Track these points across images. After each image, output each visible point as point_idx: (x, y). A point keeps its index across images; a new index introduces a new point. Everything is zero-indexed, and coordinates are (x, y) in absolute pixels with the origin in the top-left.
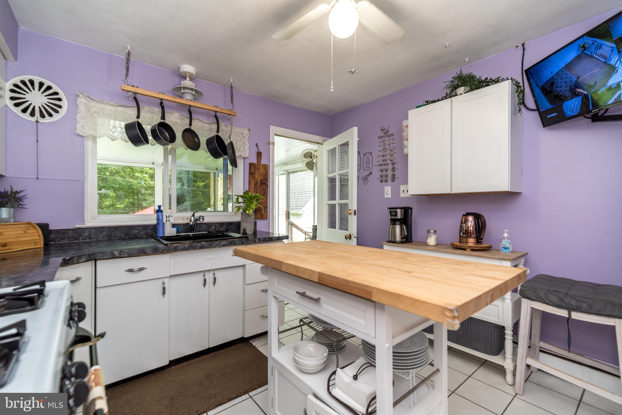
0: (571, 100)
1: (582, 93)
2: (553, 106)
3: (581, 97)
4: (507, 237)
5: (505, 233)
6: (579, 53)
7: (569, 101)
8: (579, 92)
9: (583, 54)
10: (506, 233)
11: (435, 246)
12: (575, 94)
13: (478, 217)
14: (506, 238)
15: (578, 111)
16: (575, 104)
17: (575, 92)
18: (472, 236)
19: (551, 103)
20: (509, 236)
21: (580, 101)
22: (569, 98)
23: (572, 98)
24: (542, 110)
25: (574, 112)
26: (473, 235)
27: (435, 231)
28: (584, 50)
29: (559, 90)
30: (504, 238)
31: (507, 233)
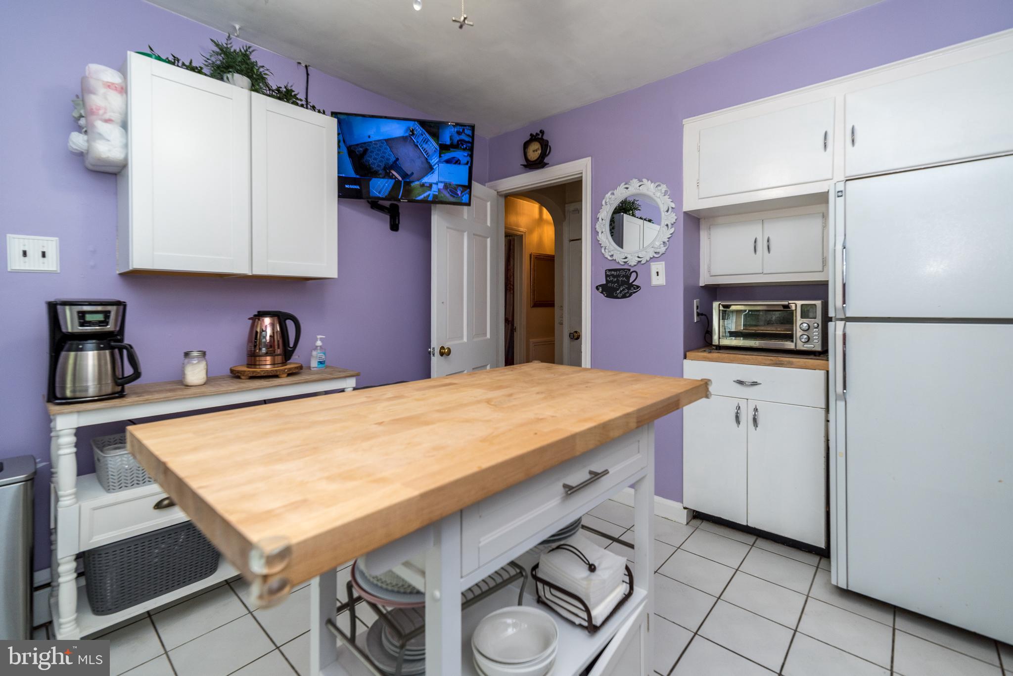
0: (382, 180)
1: (396, 178)
2: (358, 176)
3: (394, 180)
4: (320, 346)
5: (317, 340)
6: (406, 135)
7: (379, 179)
8: (393, 175)
9: (409, 138)
10: (319, 340)
11: (205, 384)
12: (388, 175)
13: (281, 317)
14: (319, 348)
15: (386, 194)
16: (385, 185)
17: (390, 172)
18: (276, 351)
19: (356, 172)
20: (323, 344)
21: (391, 186)
22: (381, 176)
23: (383, 178)
24: (342, 175)
25: (381, 194)
26: (279, 350)
27: (204, 354)
28: (412, 135)
29: (371, 162)
30: (316, 348)
31: (321, 339)
